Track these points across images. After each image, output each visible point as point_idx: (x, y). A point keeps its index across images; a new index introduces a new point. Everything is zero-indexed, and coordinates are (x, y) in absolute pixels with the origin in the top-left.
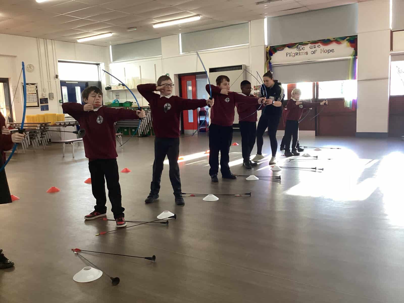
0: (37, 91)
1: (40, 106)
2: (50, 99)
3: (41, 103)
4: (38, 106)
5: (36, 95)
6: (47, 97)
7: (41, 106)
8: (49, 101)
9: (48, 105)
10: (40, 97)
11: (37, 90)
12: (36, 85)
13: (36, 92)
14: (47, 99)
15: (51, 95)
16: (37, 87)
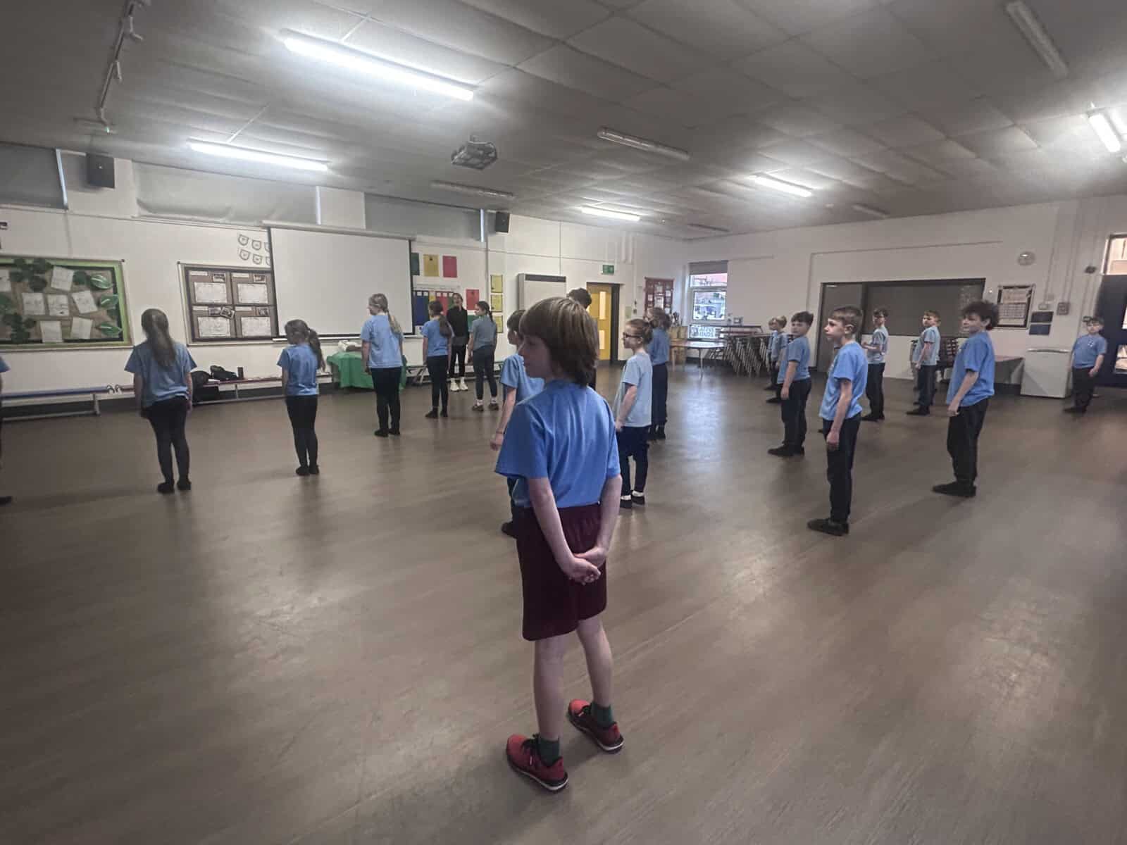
0: (1029, 300)
1: (1029, 324)
2: (1058, 314)
3: (1033, 321)
4: (1025, 326)
5: (1024, 306)
6: (1054, 309)
7: (1032, 326)
8: (1055, 318)
9: (1049, 326)
10: (1035, 308)
11: (1029, 296)
12: (1028, 289)
13: (1026, 301)
14: (1051, 314)
15: (1065, 309)
16: (1030, 292)
